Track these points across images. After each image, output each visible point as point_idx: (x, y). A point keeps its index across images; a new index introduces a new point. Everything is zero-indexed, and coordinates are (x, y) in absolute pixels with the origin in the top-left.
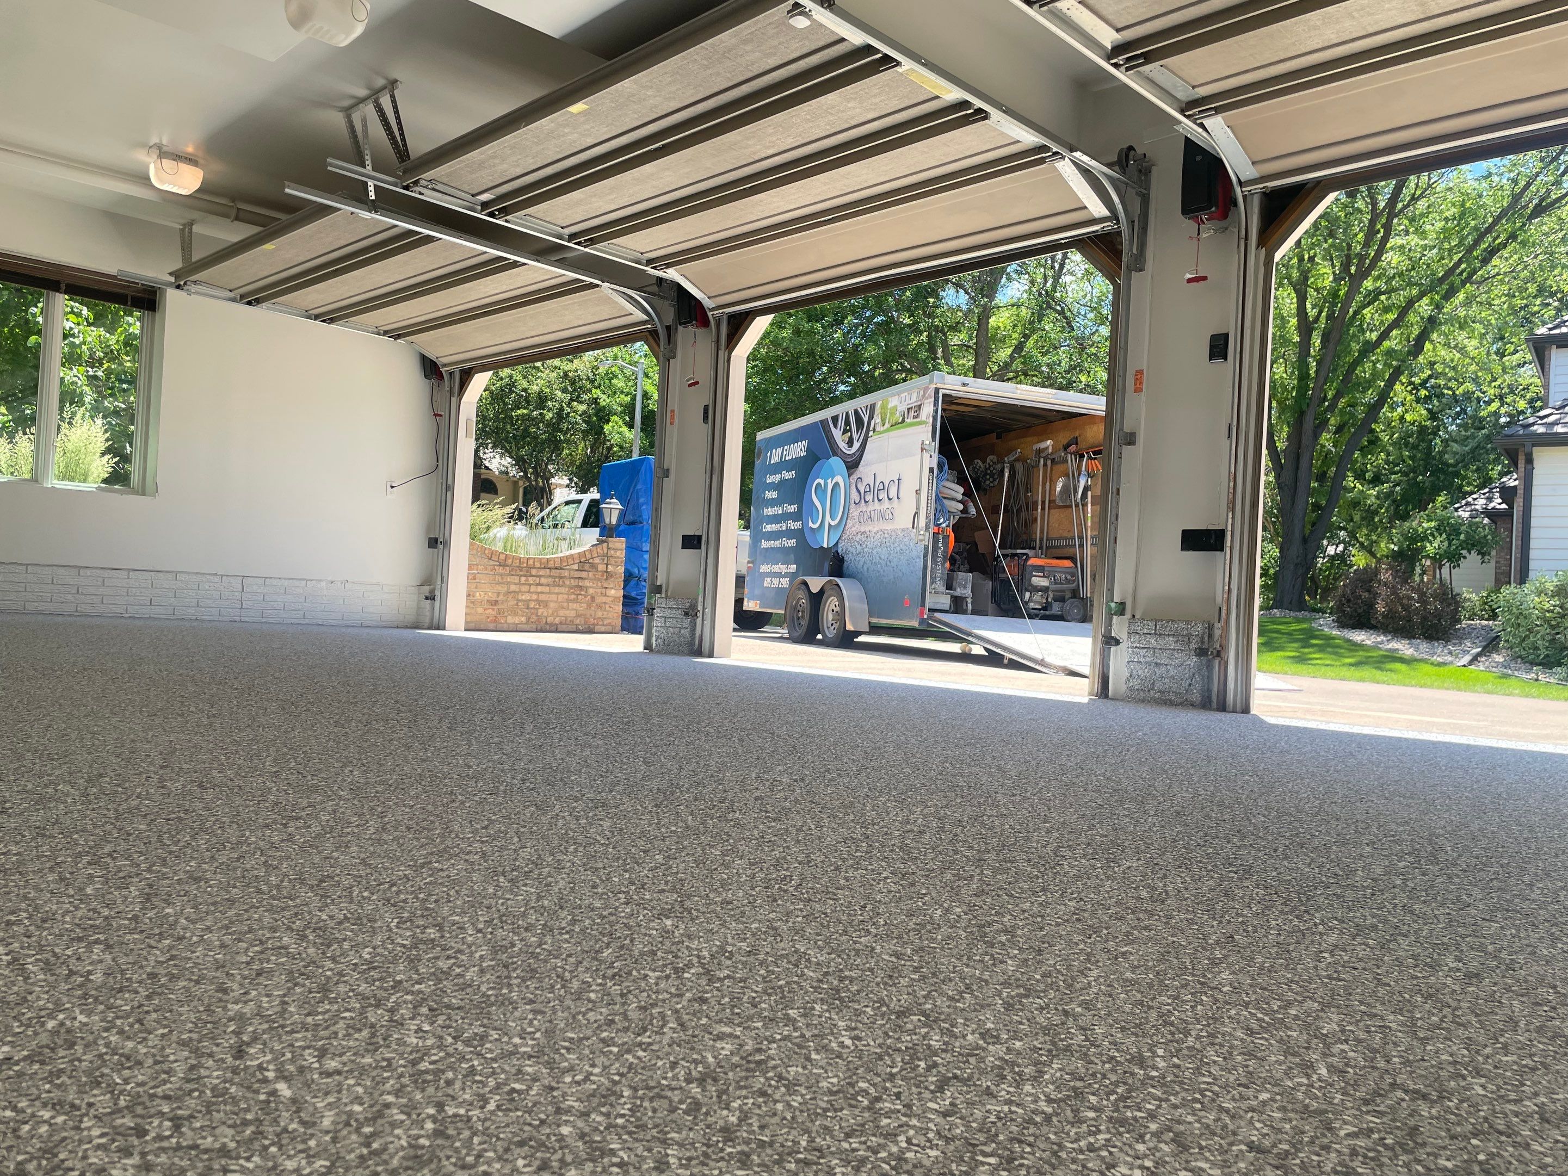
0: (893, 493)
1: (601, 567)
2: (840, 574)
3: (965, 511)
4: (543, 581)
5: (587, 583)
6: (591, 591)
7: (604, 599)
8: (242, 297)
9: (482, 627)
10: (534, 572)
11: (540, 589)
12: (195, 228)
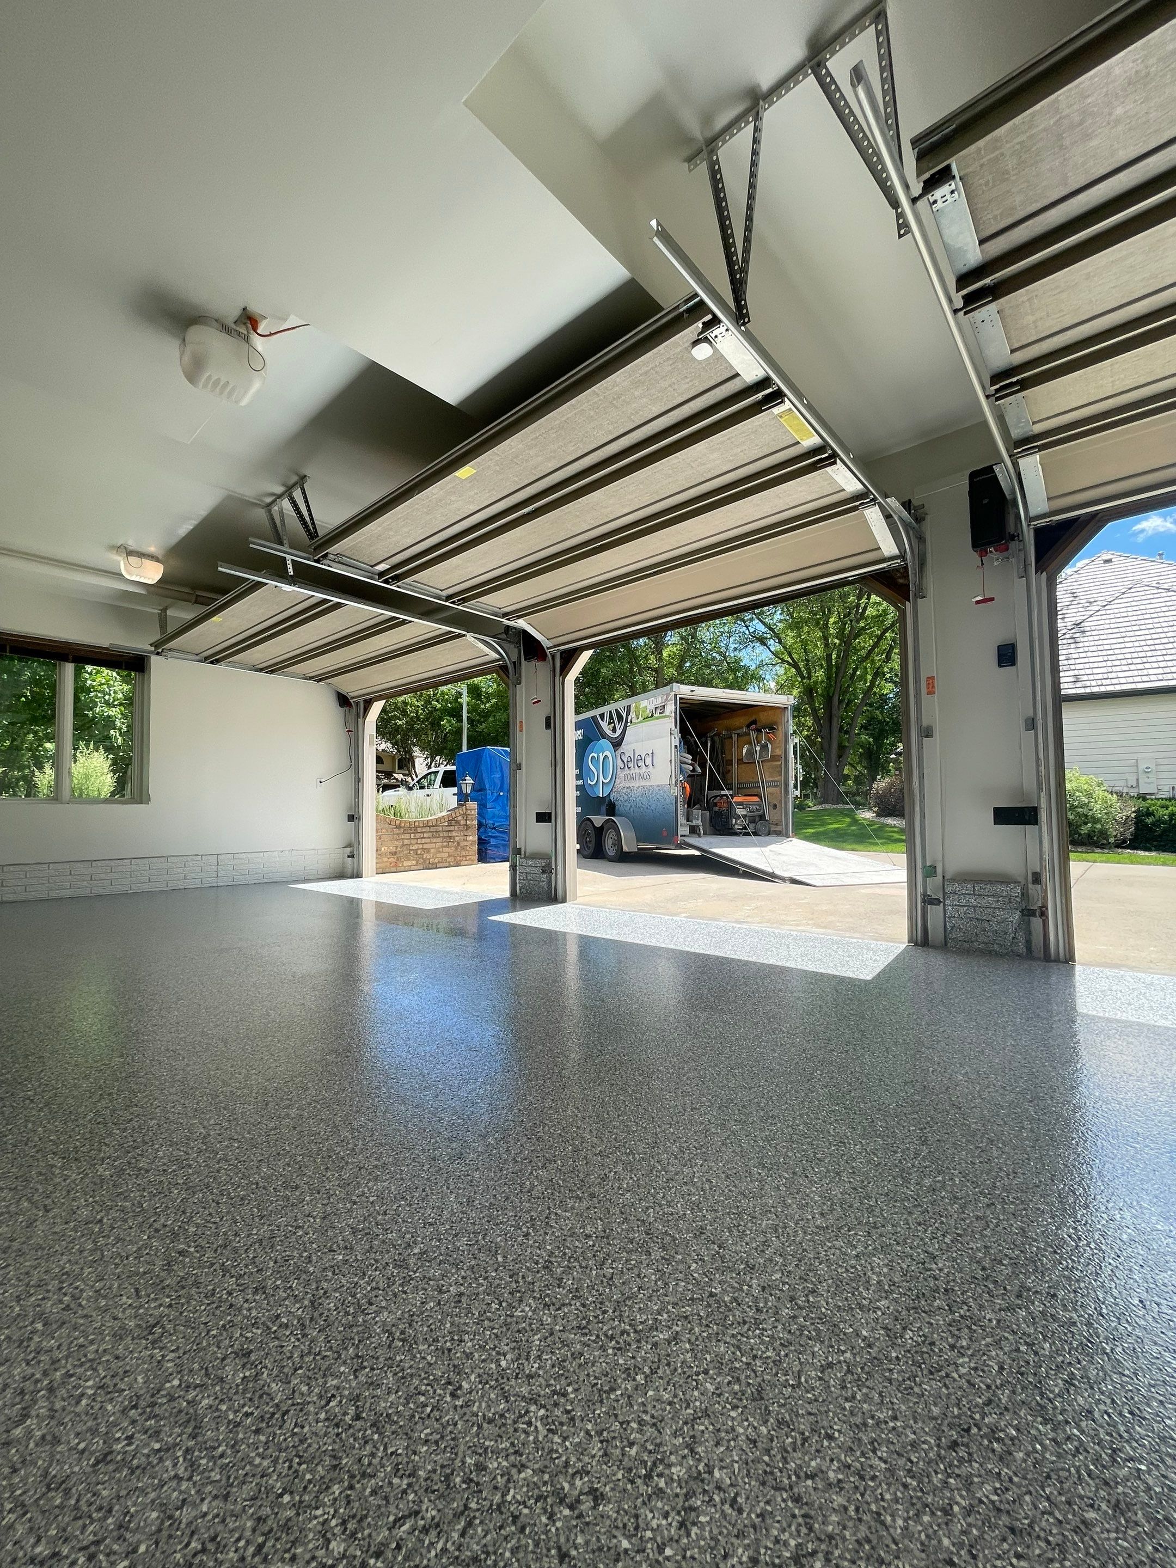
0: (648, 761)
1: (462, 822)
2: (613, 815)
3: (694, 770)
4: (426, 835)
5: (454, 834)
6: (457, 839)
7: (466, 843)
8: (206, 658)
9: (387, 870)
10: (419, 830)
11: (424, 841)
12: (169, 612)
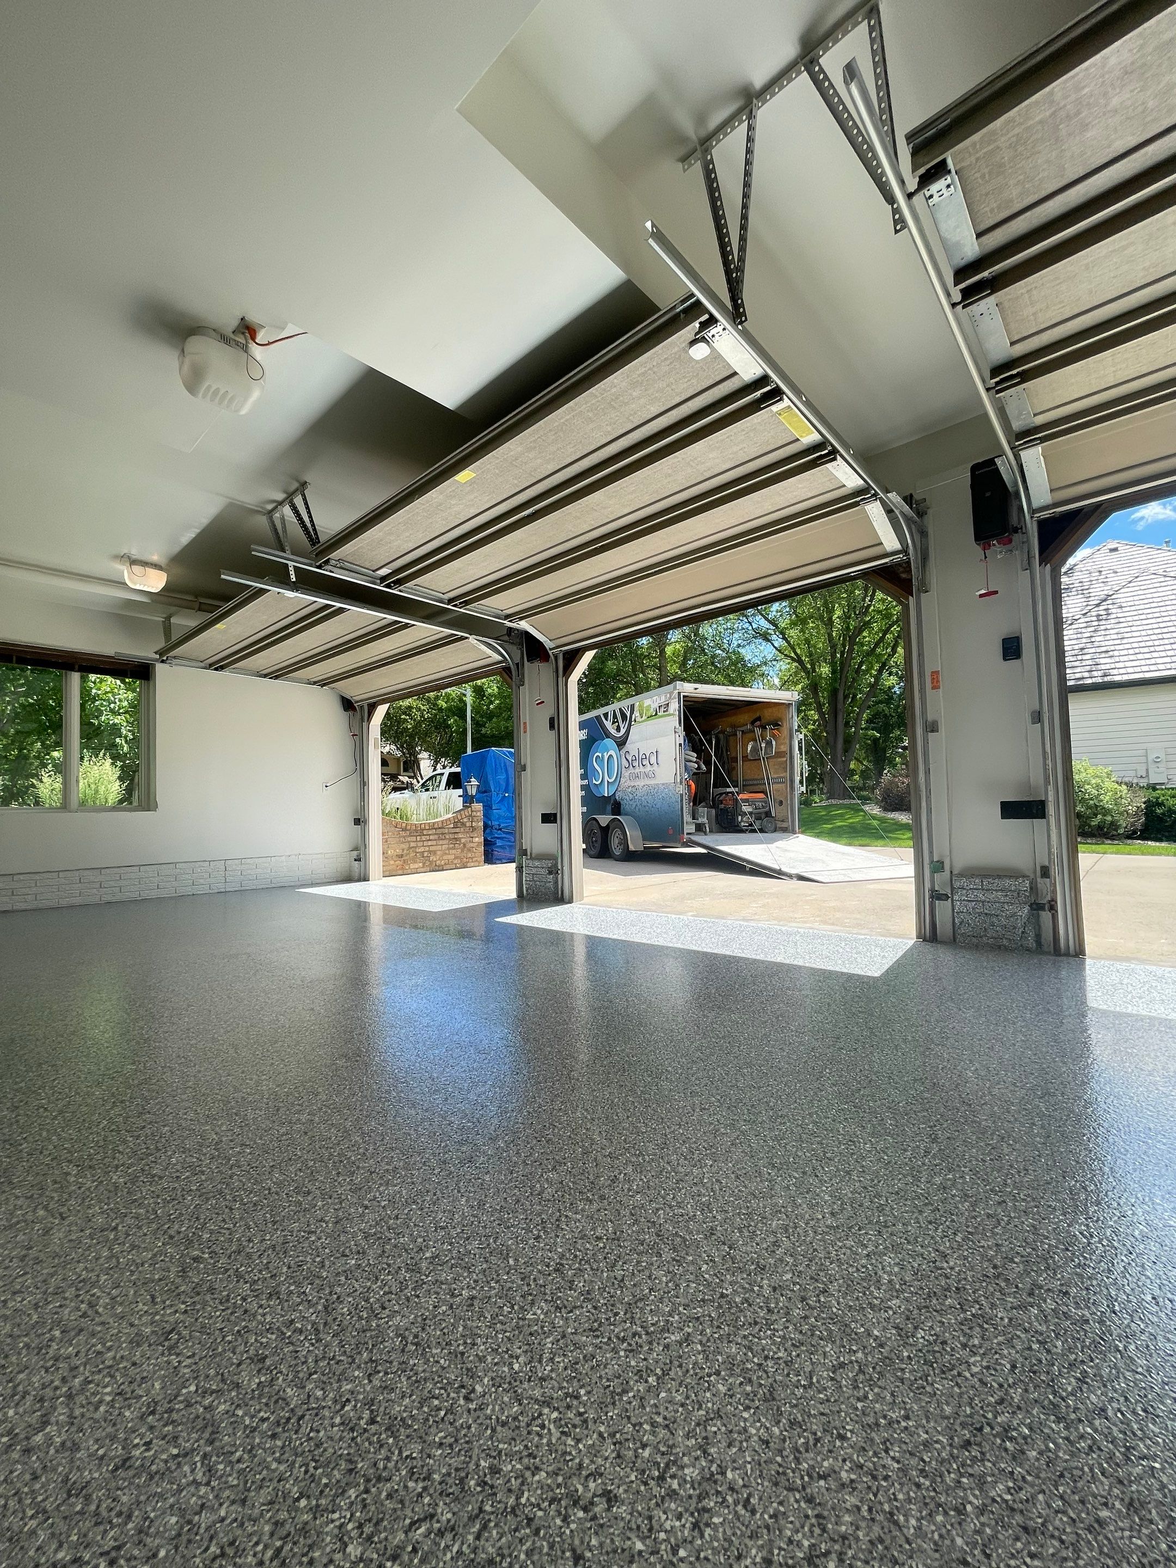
0: (653, 760)
1: (468, 824)
2: (619, 814)
4: (432, 837)
5: (460, 836)
6: (463, 841)
7: (472, 845)
8: (211, 665)
10: (425, 832)
11: (430, 843)
12: (172, 620)
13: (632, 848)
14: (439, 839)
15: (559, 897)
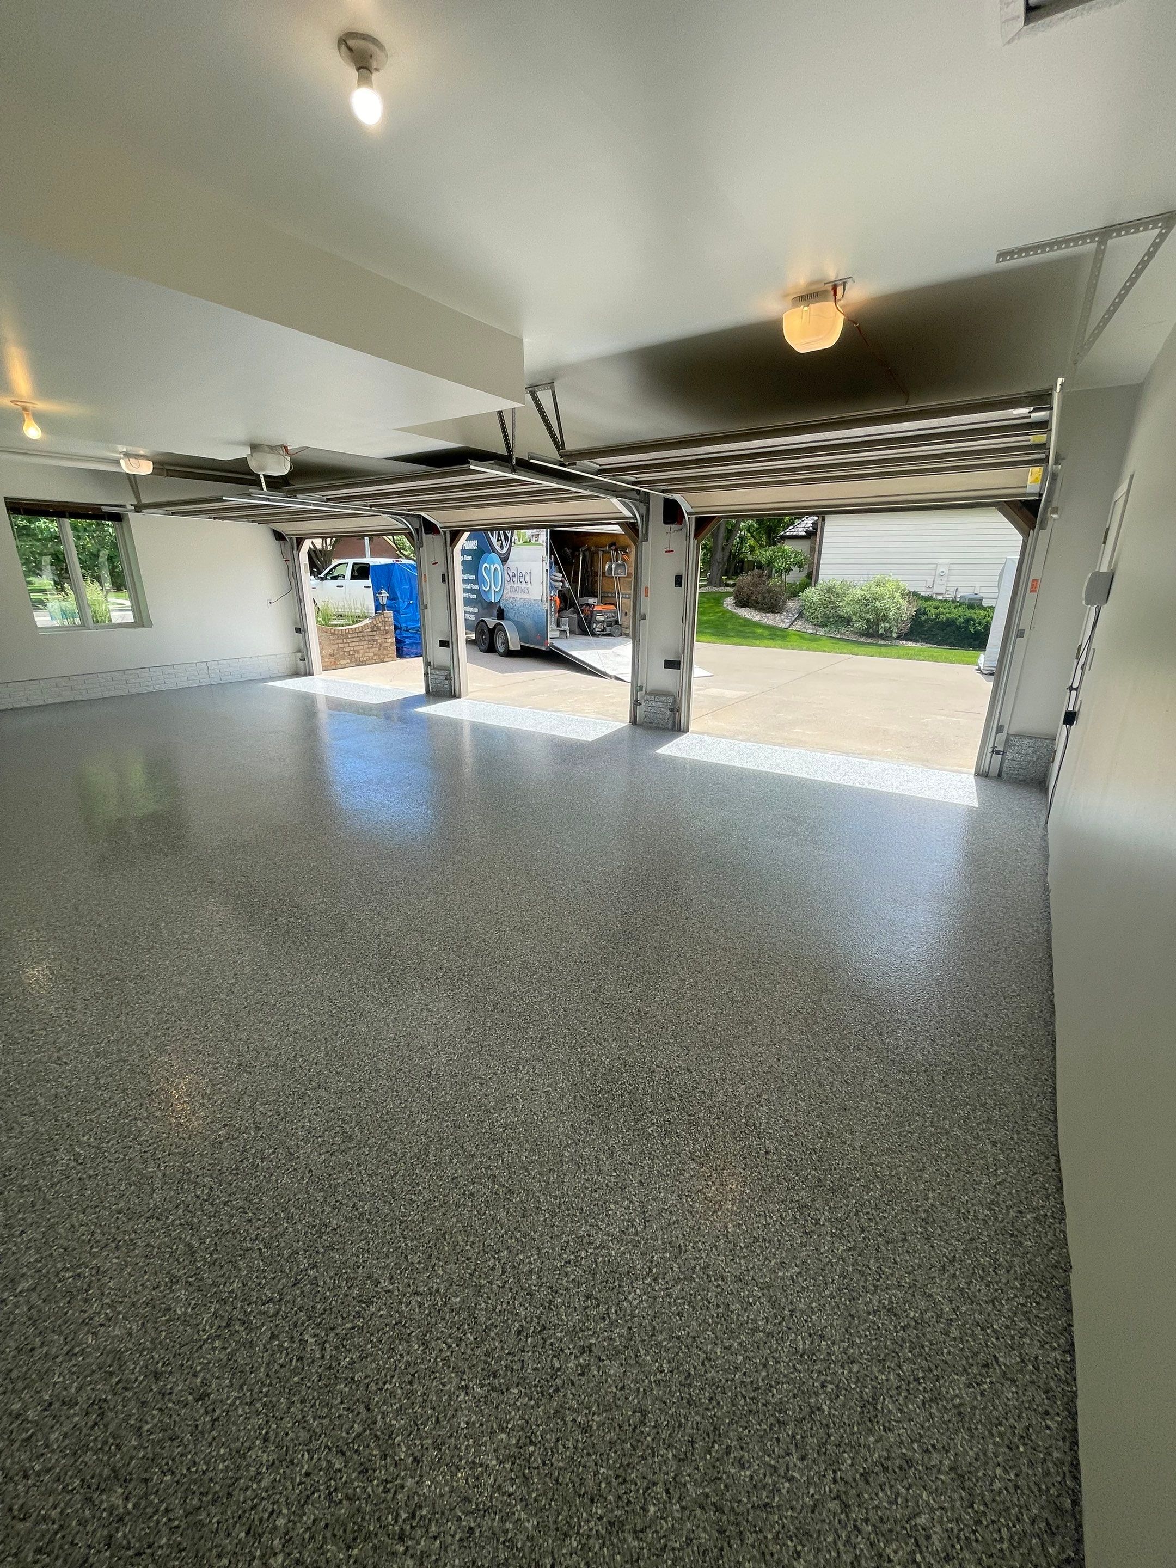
0: (527, 579)
1: (382, 628)
2: (502, 619)
3: (563, 586)
4: (355, 640)
5: (377, 637)
6: (379, 641)
9: (331, 668)
11: (354, 644)
13: (511, 647)
14: (361, 640)
15: (453, 694)
